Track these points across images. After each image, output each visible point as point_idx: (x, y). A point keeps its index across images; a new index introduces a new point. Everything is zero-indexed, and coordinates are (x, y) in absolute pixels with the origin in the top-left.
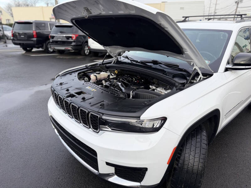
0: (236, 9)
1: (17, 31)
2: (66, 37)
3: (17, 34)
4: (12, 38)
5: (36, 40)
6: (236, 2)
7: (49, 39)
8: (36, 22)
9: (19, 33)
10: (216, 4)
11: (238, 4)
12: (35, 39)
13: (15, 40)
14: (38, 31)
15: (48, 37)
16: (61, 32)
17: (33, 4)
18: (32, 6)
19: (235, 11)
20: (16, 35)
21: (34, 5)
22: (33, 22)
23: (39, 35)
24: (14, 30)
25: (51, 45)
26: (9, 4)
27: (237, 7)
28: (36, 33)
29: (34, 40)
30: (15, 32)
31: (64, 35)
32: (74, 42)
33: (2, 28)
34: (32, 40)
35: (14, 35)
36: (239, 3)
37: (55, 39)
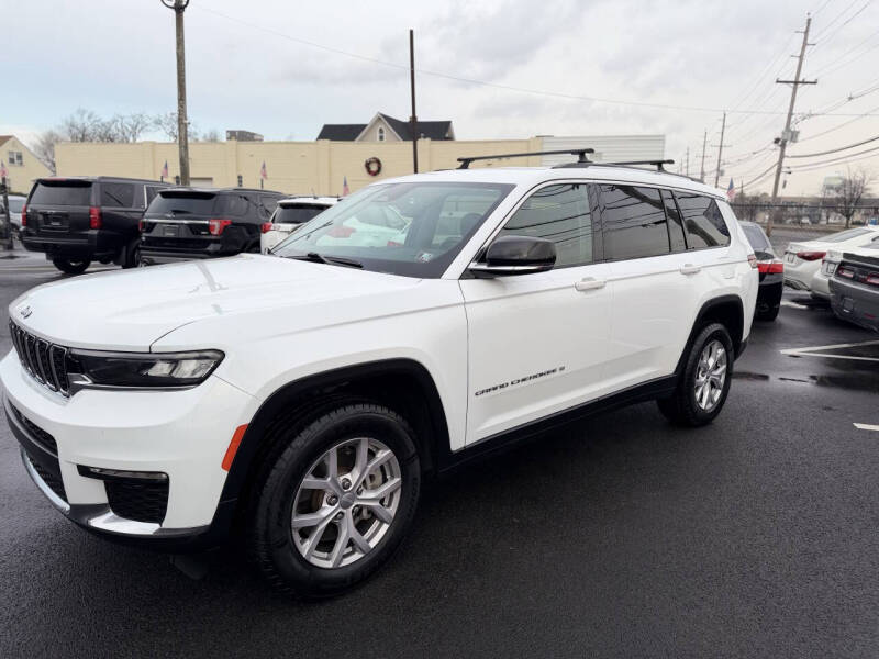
0: (780, 163)
1: (42, 208)
2: (189, 225)
3: (41, 217)
4: (22, 228)
5: (99, 235)
6: (777, 141)
7: (138, 235)
8: (103, 181)
9: (45, 215)
10: (721, 146)
11: (783, 146)
12: (95, 232)
13: (30, 235)
14: (105, 209)
15: (137, 226)
16: (175, 212)
17: (127, 134)
18: (125, 140)
19: (776, 168)
20: (37, 221)
21: (131, 140)
22: (95, 181)
23: (106, 221)
24: (30, 206)
25: (142, 252)
26: (51, 135)
27: (782, 156)
28: (101, 215)
29: (92, 236)
30: (34, 211)
31: (185, 222)
32: (216, 241)
33: (6, 202)
34: (86, 236)
35: (27, 220)
36: (788, 143)
37: (155, 233)
